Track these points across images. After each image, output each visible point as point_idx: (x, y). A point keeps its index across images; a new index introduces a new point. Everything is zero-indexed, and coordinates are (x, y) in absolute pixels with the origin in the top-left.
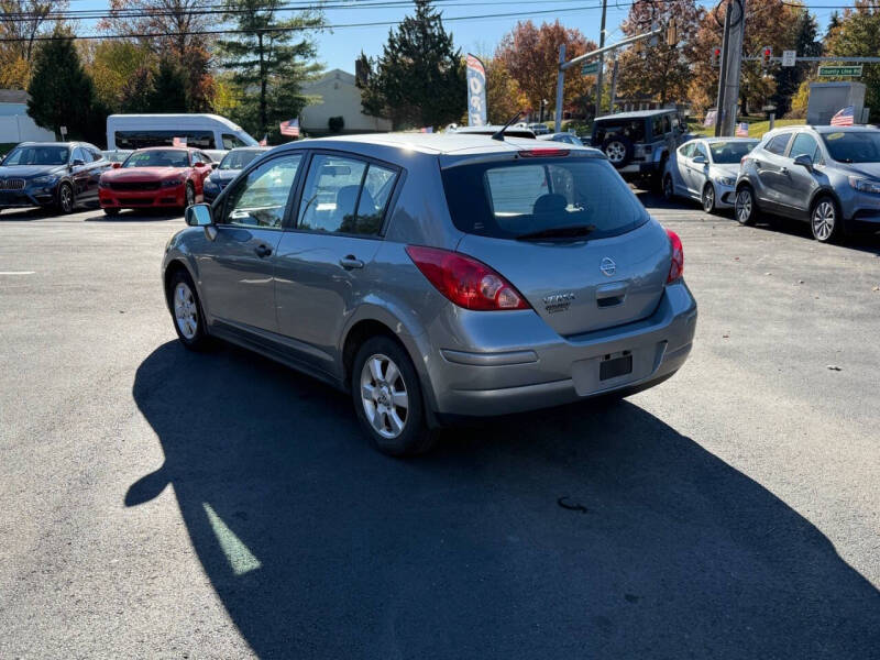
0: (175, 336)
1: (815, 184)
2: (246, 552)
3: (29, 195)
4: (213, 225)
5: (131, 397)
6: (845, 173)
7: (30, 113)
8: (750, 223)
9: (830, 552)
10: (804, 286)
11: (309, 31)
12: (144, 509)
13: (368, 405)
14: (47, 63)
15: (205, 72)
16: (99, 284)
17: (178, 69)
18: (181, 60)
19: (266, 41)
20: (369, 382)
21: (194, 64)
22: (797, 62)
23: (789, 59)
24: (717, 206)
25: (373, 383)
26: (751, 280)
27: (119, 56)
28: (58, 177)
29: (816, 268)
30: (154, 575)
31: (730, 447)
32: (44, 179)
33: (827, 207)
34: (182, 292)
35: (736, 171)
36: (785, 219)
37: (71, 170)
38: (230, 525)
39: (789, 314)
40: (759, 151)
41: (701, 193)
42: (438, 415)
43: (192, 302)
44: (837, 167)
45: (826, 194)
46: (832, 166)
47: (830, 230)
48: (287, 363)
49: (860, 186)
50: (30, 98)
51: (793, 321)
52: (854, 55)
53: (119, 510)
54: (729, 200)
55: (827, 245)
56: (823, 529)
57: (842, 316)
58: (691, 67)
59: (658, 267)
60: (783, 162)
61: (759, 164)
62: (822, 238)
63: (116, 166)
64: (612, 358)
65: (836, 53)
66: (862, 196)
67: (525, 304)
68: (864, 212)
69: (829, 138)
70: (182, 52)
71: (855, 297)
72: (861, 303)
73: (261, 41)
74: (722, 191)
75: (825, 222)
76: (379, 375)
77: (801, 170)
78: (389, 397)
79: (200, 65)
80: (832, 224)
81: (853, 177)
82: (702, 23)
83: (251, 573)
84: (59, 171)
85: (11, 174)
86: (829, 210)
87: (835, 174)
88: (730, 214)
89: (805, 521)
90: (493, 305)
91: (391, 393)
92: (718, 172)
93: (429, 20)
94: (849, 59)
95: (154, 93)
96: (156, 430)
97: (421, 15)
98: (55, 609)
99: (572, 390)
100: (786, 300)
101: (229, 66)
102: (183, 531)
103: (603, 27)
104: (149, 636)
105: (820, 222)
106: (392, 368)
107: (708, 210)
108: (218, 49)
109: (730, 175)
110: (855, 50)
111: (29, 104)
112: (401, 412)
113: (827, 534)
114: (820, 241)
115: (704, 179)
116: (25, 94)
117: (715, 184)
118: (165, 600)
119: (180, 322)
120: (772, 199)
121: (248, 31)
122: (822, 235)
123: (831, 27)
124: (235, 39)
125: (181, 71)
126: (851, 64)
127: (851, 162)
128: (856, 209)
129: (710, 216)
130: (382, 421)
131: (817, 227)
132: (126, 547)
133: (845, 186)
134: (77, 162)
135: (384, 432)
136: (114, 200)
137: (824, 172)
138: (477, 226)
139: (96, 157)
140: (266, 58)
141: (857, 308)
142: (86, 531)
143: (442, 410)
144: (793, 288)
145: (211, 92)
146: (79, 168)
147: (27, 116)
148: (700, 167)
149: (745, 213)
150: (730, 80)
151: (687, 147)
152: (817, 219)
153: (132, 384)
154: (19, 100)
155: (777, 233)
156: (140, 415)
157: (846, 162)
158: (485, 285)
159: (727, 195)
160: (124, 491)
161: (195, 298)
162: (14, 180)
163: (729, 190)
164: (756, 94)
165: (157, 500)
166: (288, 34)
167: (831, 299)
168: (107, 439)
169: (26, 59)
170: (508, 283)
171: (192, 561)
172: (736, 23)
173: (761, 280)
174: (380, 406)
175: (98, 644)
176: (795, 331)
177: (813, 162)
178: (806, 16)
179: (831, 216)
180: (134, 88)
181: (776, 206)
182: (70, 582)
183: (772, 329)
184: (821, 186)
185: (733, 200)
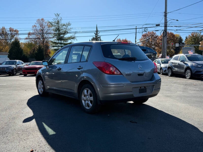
0: (38, 94)
1: (185, 66)
2: (52, 131)
3: (6, 71)
4: (48, 65)
5: (26, 104)
6: (192, 63)
7: (8, 57)
8: (171, 76)
9: (198, 130)
10: (186, 85)
11: (72, 40)
12: (28, 123)
13: (83, 101)
14: (13, 46)
15: (48, 49)
16: (21, 86)
17: (42, 48)
18: (43, 46)
19: (62, 42)
20: (84, 96)
21: (46, 47)
22: (179, 46)
23: (177, 45)
24: (163, 73)
25: (85, 96)
26: (173, 85)
27: (29, 45)
28: (14, 67)
29: (187, 83)
30: (29, 135)
31: (171, 112)
32: (10, 68)
33: (188, 71)
34: (40, 82)
35: (167, 65)
36: (179, 74)
37: (16, 66)
38: (49, 126)
39: (182, 90)
40: (172, 60)
41: (159, 70)
42: (100, 101)
43: (42, 85)
44: (190, 62)
45: (188, 68)
46: (189, 62)
47: (190, 76)
48: (65, 95)
49: (195, 66)
50: (9, 54)
51: (183, 91)
52: (191, 44)
53: (21, 123)
54: (166, 72)
55: (189, 79)
56: (196, 126)
57: (195, 90)
58: (156, 48)
59: (151, 70)
60: (178, 62)
61: (172, 63)
62: (188, 78)
63: (27, 65)
64: (142, 88)
65: (187, 44)
66: (196, 68)
67: (121, 74)
68: (197, 72)
69: (188, 56)
70: (43, 44)
71: (197, 87)
72: (199, 88)
73: (61, 42)
74: (164, 70)
75: (188, 74)
76: (86, 93)
77: (182, 63)
78: (88, 99)
79: (47, 47)
80: (190, 75)
81: (194, 64)
82: (158, 39)
83: (53, 135)
84: (14, 66)
85: (2, 67)
86: (189, 72)
87: (190, 64)
88: (166, 74)
89: (191, 125)
90: (113, 73)
91: (89, 98)
92: (163, 66)
93: (98, 38)
94: (190, 45)
95: (36, 53)
96: (32, 110)
97: (96, 37)
98: (3, 141)
99: (132, 95)
100: (181, 88)
101: (54, 47)
102: (37, 127)
103: (136, 39)
104: (26, 146)
105: (187, 74)
106: (89, 91)
107: (161, 74)
108: (51, 43)
109: (166, 66)
110: (192, 43)
111: (8, 55)
112: (91, 102)
113: (197, 127)
114: (188, 79)
115: (160, 67)
116: (8, 53)
117: (163, 68)
118: (31, 140)
119: (39, 90)
120: (176, 70)
121: (58, 40)
122: (188, 77)
123: (186, 39)
124: (55, 41)
125: (43, 48)
126: (191, 46)
127: (193, 61)
128: (195, 71)
129: (162, 75)
130: (87, 104)
131: (187, 76)
132: (22, 130)
133: (192, 66)
134: (18, 64)
135: (87, 108)
136: (26, 72)
137: (187, 63)
138: (109, 56)
139: (22, 64)
140: (62, 45)
141: (197, 89)
142: (13, 127)
143: (101, 99)
144: (182, 86)
145: (50, 53)
146: (19, 66)
147: (8, 58)
148: (159, 65)
149: (170, 74)
150: (165, 48)
151: (156, 61)
152: (186, 74)
153: (27, 102)
154: (6, 55)
155: (178, 78)
156: (28, 107)
157: (192, 61)
158: (111, 69)
159: (165, 70)
160: (23, 120)
161: (43, 84)
162: (3, 68)
163: (166, 69)
164: (170, 54)
165: (31, 122)
166: (67, 40)
167: (192, 88)
168: (20, 111)
169: (8, 46)
170: (116, 69)
171: (39, 132)
172: (165, 36)
173: (175, 85)
174: (86, 101)
175: (13, 148)
176: (184, 93)
177: (184, 61)
178: (180, 37)
179: (190, 73)
180: (32, 52)
181: (177, 72)
182: (7, 137)
183: (178, 92)
184: (187, 66)
185: (167, 71)
